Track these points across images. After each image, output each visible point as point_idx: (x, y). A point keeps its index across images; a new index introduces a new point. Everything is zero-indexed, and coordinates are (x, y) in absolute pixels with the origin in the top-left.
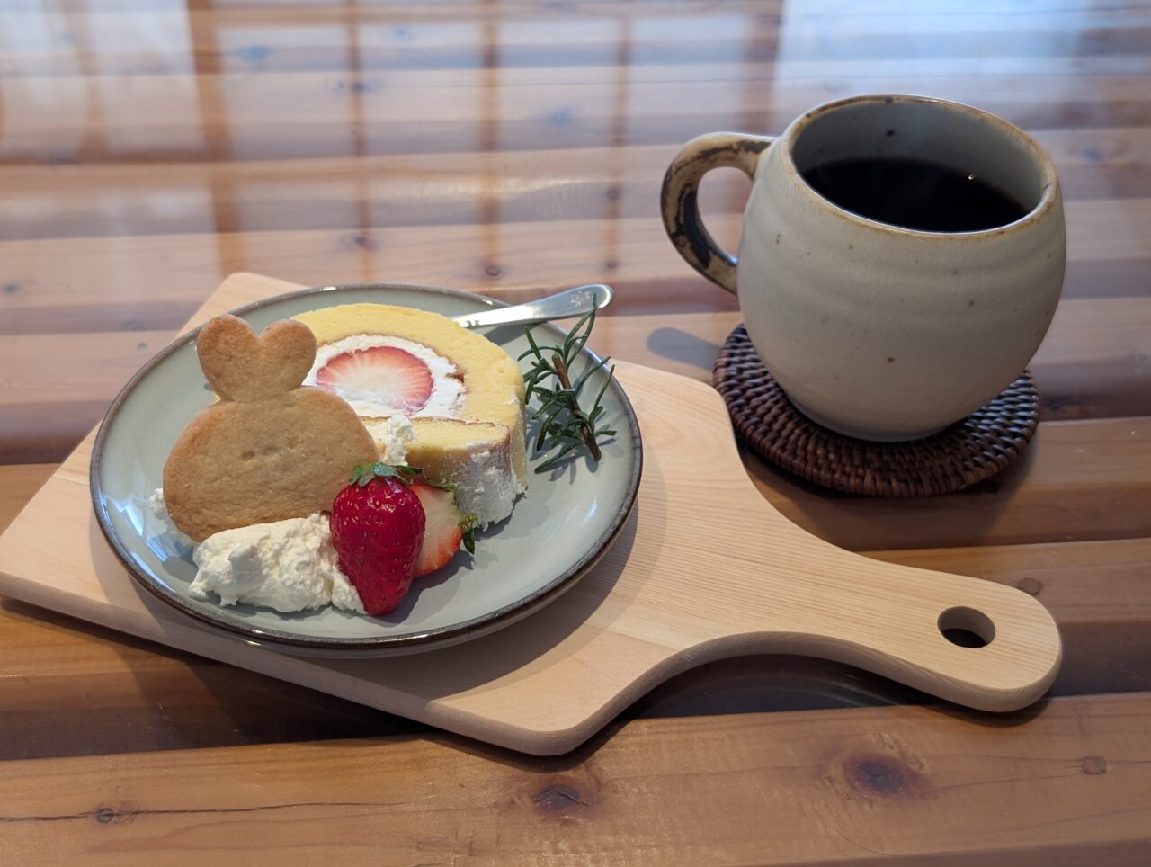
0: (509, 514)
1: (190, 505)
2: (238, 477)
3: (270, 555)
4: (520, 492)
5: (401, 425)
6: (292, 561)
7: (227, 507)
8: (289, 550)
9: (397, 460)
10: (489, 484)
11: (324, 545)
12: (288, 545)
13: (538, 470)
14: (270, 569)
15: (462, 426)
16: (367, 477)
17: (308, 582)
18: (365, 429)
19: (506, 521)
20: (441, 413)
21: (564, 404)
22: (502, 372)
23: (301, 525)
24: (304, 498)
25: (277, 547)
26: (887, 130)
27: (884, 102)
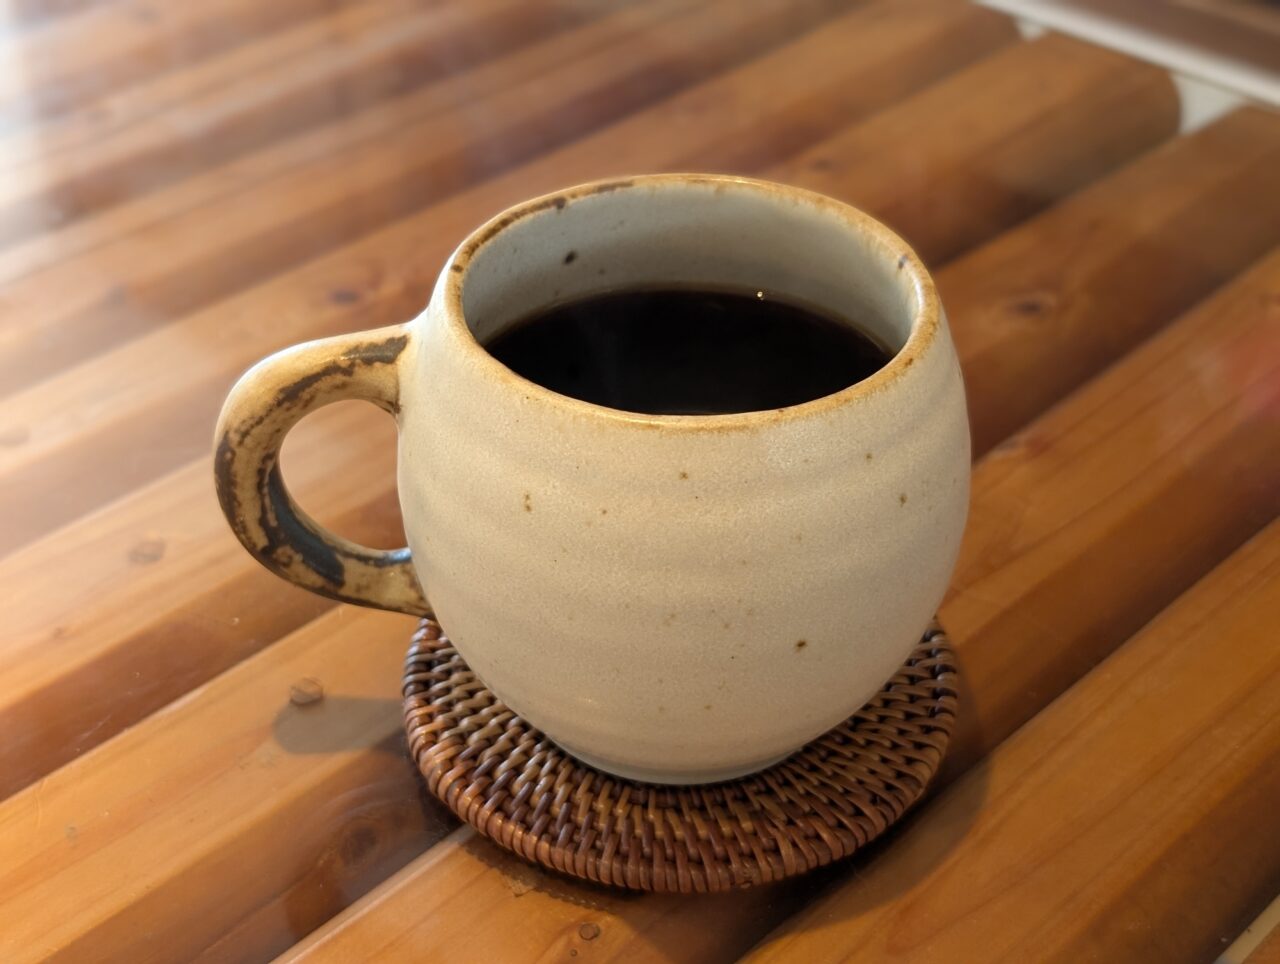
26: (563, 255)
27: (553, 209)
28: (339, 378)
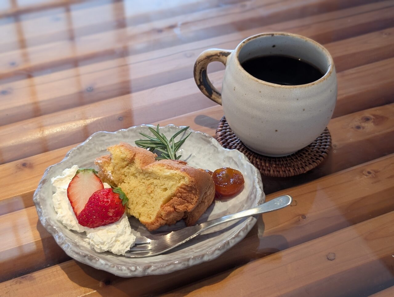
26: (272, 45)
27: (271, 36)
28: (217, 57)
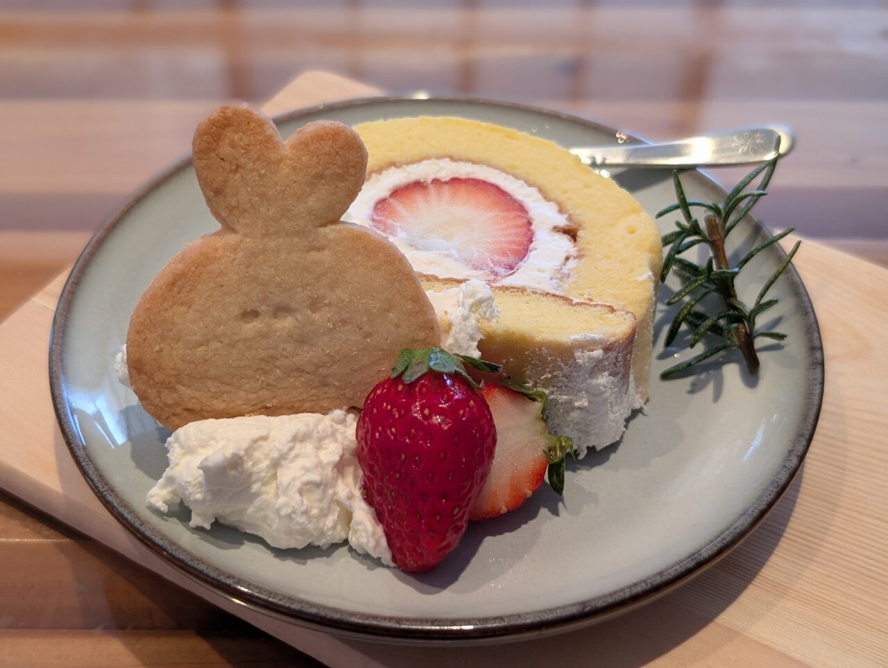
0: (618, 439)
1: (159, 377)
2: (232, 345)
3: (265, 464)
4: (637, 406)
5: (479, 296)
6: (294, 479)
7: (213, 386)
8: (292, 461)
9: (465, 346)
10: (594, 394)
11: (347, 456)
12: (293, 454)
13: (666, 376)
14: (264, 484)
15: (566, 307)
16: (418, 368)
17: (315, 511)
18: (425, 295)
19: (613, 447)
20: (539, 283)
21: (713, 287)
22: (633, 232)
23: (316, 426)
24: (327, 385)
25: (275, 455)
